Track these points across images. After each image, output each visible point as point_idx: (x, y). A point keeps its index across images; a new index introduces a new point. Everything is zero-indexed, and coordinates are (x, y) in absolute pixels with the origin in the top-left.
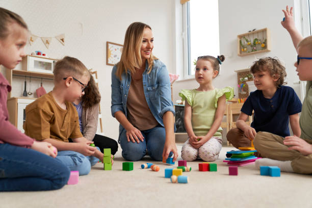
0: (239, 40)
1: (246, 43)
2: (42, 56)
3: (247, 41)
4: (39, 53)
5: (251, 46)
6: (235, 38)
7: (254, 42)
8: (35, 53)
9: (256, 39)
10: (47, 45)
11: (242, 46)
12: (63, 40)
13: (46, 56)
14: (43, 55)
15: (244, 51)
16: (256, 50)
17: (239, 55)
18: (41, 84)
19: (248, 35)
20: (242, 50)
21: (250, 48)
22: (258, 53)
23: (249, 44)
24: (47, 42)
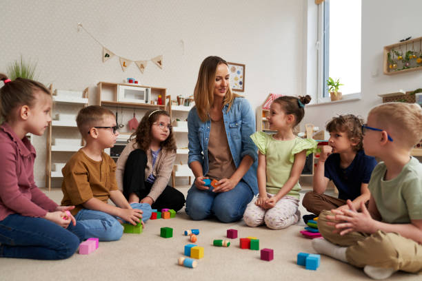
0: (386, 53)
1: (396, 57)
2: (134, 84)
3: (398, 55)
4: (130, 81)
5: (403, 62)
6: (380, 50)
7: (407, 56)
8: (127, 81)
9: (409, 52)
10: (142, 69)
11: (390, 62)
12: (160, 62)
13: (139, 84)
14: (136, 82)
15: (393, 68)
16: (409, 68)
17: (385, 74)
18: (134, 114)
19: (399, 46)
20: (390, 66)
21: (401, 64)
22: (411, 71)
23: (400, 59)
24: (142, 66)
